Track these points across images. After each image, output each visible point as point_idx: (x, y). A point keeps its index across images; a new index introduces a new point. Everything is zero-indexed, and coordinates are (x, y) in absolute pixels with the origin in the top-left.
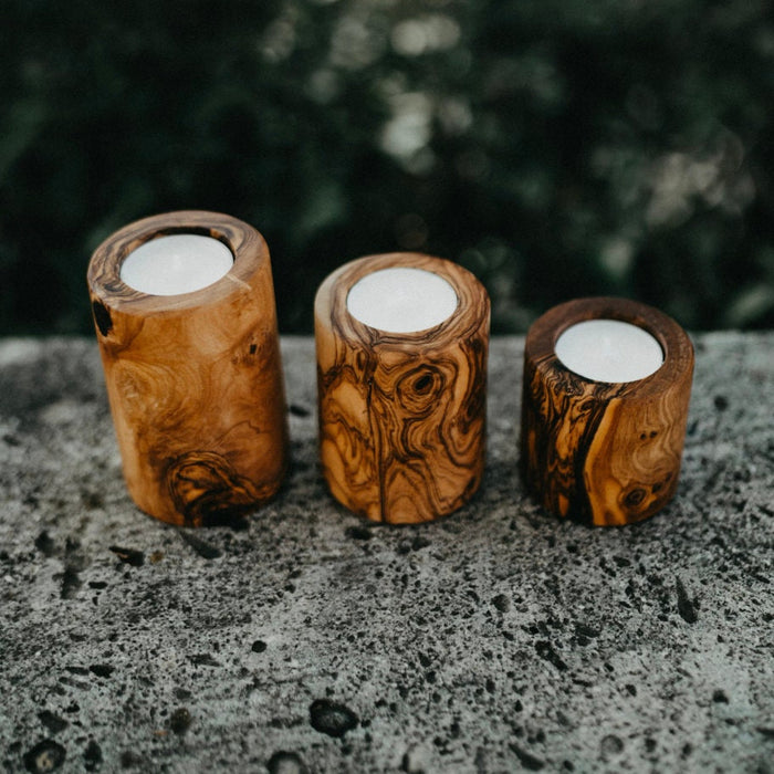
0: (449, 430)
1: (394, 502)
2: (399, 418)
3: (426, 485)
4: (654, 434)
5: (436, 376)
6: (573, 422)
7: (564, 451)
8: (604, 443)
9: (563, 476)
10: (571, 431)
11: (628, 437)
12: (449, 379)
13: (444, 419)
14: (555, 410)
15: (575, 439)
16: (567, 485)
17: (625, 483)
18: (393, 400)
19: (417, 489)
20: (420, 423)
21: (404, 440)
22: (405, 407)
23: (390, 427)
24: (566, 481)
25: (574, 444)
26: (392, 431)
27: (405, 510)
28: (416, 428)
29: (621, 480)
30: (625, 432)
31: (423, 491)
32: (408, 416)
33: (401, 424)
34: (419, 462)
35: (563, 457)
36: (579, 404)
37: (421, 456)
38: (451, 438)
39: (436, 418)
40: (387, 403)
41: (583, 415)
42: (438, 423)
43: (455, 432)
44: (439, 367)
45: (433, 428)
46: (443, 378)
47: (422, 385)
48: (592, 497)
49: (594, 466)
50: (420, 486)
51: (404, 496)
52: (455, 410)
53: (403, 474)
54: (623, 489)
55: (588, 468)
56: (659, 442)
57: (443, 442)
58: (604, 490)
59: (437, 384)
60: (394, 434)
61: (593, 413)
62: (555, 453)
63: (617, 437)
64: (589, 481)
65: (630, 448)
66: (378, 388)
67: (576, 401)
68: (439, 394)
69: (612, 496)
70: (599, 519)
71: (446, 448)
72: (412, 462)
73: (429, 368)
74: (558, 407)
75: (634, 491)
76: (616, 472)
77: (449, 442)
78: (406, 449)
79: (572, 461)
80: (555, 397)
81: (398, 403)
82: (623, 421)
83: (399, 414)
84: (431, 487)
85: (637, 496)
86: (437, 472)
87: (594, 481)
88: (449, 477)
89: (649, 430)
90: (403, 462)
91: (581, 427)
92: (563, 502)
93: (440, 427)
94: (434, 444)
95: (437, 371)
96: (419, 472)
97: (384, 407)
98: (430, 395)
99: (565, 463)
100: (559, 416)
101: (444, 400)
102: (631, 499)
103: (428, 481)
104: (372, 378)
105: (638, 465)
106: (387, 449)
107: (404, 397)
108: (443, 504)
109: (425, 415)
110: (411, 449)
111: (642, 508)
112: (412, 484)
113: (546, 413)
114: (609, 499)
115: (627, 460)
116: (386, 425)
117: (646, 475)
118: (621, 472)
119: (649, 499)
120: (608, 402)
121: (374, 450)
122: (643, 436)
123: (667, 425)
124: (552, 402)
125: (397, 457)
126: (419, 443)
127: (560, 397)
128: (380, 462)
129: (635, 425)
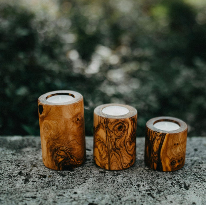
0: (127, 143)
1: (112, 163)
2: (114, 138)
3: (120, 158)
4: (178, 144)
5: (123, 126)
6: (157, 140)
7: (155, 149)
8: (165, 146)
9: (155, 157)
10: (157, 143)
11: (171, 144)
12: (127, 128)
13: (125, 139)
14: (153, 138)
15: (158, 145)
16: (156, 160)
17: (171, 158)
18: (112, 132)
19: (118, 159)
20: (119, 139)
21: (115, 144)
22: (115, 134)
23: (112, 140)
24: (156, 158)
25: (158, 147)
26: (112, 141)
27: (115, 165)
28: (118, 141)
29: (170, 157)
30: (170, 143)
31: (119, 160)
32: (116, 137)
33: (114, 140)
34: (119, 151)
35: (155, 151)
36: (159, 135)
37: (119, 149)
38: (127, 145)
39: (123, 138)
40: (111, 133)
41: (160, 138)
42: (124, 140)
43: (128, 143)
44: (124, 123)
45: (122, 141)
46: (125, 127)
47: (120, 128)
48: (162, 162)
49: (163, 153)
50: (119, 158)
51: (114, 161)
52: (128, 137)
53: (115, 155)
54: (170, 160)
55: (161, 154)
56: (179, 147)
58: (165, 161)
59: (123, 128)
60: (113, 142)
61: (162, 137)
62: (153, 150)
63: (168, 144)
64: (162, 158)
65: (172, 148)
66: (109, 129)
67: (158, 134)
68: (124, 131)
69: (168, 162)
70: (164, 170)
71: (126, 148)
72: (117, 151)
73: (122, 123)
74: (154, 137)
75: (173, 161)
76: (168, 155)
77: (126, 146)
78: (115, 147)
79: (157, 152)
80: (153, 134)
81: (114, 133)
82: (170, 139)
83: (114, 137)
84: (122, 159)
86: (124, 155)
88: (126, 156)
89: (177, 143)
90: (115, 151)
91: (159, 141)
92: (155, 165)
93: (124, 141)
94: (123, 146)
95: (124, 125)
96: (119, 154)
97: (110, 134)
98: (122, 131)
99: (155, 153)
100: (154, 140)
101: (125, 133)
102: (172, 163)
103: (121, 157)
104: (107, 126)
105: (174, 153)
106: (110, 147)
107: (115, 132)
108: (125, 165)
109: (120, 137)
110: (117, 147)
111: (175, 167)
112: (117, 158)
113: (151, 139)
114: (166, 163)
115: (171, 151)
116: (110, 140)
117: (176, 157)
118: (170, 155)
119: (177, 164)
120: (166, 134)
121: (107, 147)
122: (175, 144)
123: (181, 142)
124: (152, 136)
125: (113, 149)
126: (119, 145)
127: (154, 134)
128: (109, 151)
129: (173, 141)
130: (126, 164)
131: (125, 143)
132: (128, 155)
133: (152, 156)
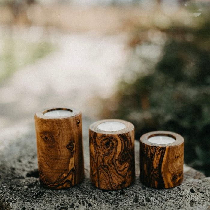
0: (116, 162)
1: (101, 181)
2: (102, 154)
4: (178, 157)
5: (111, 142)
6: (157, 155)
7: (155, 166)
8: (166, 161)
9: (155, 174)
10: (157, 159)
11: (172, 157)
12: (115, 145)
13: (114, 157)
14: (152, 153)
15: (158, 161)
16: (157, 177)
17: (172, 173)
18: (100, 148)
19: (106, 178)
20: (107, 156)
21: (103, 162)
22: (103, 151)
23: (100, 157)
24: (157, 176)
25: (158, 163)
26: (100, 158)
27: (104, 184)
28: (106, 158)
29: (171, 172)
31: (108, 179)
32: (104, 154)
33: (102, 156)
34: (107, 169)
35: (155, 168)
36: (159, 149)
37: (107, 168)
38: (116, 164)
39: (112, 155)
40: (99, 148)
41: (160, 152)
42: (112, 158)
43: (117, 162)
44: (112, 140)
45: (111, 159)
46: (113, 144)
47: (107, 144)
48: (164, 179)
49: (164, 168)
50: (107, 177)
51: (103, 180)
52: (117, 155)
53: (103, 172)
54: (172, 175)
55: (162, 170)
56: (179, 160)
57: (114, 165)
58: (167, 176)
59: (111, 145)
60: (101, 159)
61: (163, 151)
62: (153, 167)
63: (169, 158)
64: (163, 174)
65: (173, 162)
66: (97, 144)
67: (158, 148)
68: (112, 148)
69: (169, 177)
70: (166, 186)
71: (115, 167)
72: (105, 169)
73: (109, 139)
74: (153, 153)
75: (175, 175)
76: (170, 169)
77: (116, 165)
78: (104, 164)
79: (158, 168)
80: (151, 149)
81: (101, 149)
82: (170, 152)
83: (102, 153)
84: (111, 178)
85: (175, 177)
86: (113, 174)
87: (164, 174)
88: (116, 177)
89: (177, 155)
90: (103, 168)
91: (159, 156)
92: (156, 183)
93: (113, 159)
94: (111, 164)
96: (107, 173)
97: (98, 150)
98: (109, 148)
99: (156, 170)
100: (153, 155)
101: (114, 151)
102: (174, 178)
103: (110, 176)
104: (96, 141)
105: (175, 167)
106: (99, 163)
107: (103, 147)
108: (114, 186)
109: (108, 154)
110: (105, 164)
111: (177, 182)
112: (105, 176)
113: (149, 156)
114: (168, 179)
115: (172, 165)
116: (99, 156)
117: (177, 170)
118: (171, 169)
119: (178, 179)
120: (166, 147)
121: (96, 164)
122: (175, 157)
123: (180, 155)
124: (151, 151)
125: (101, 166)
126: (107, 163)
127: (153, 149)
128: (98, 168)
129: (173, 153)
130: (117, 185)
131: (114, 161)
132: (118, 175)
133: (152, 173)
